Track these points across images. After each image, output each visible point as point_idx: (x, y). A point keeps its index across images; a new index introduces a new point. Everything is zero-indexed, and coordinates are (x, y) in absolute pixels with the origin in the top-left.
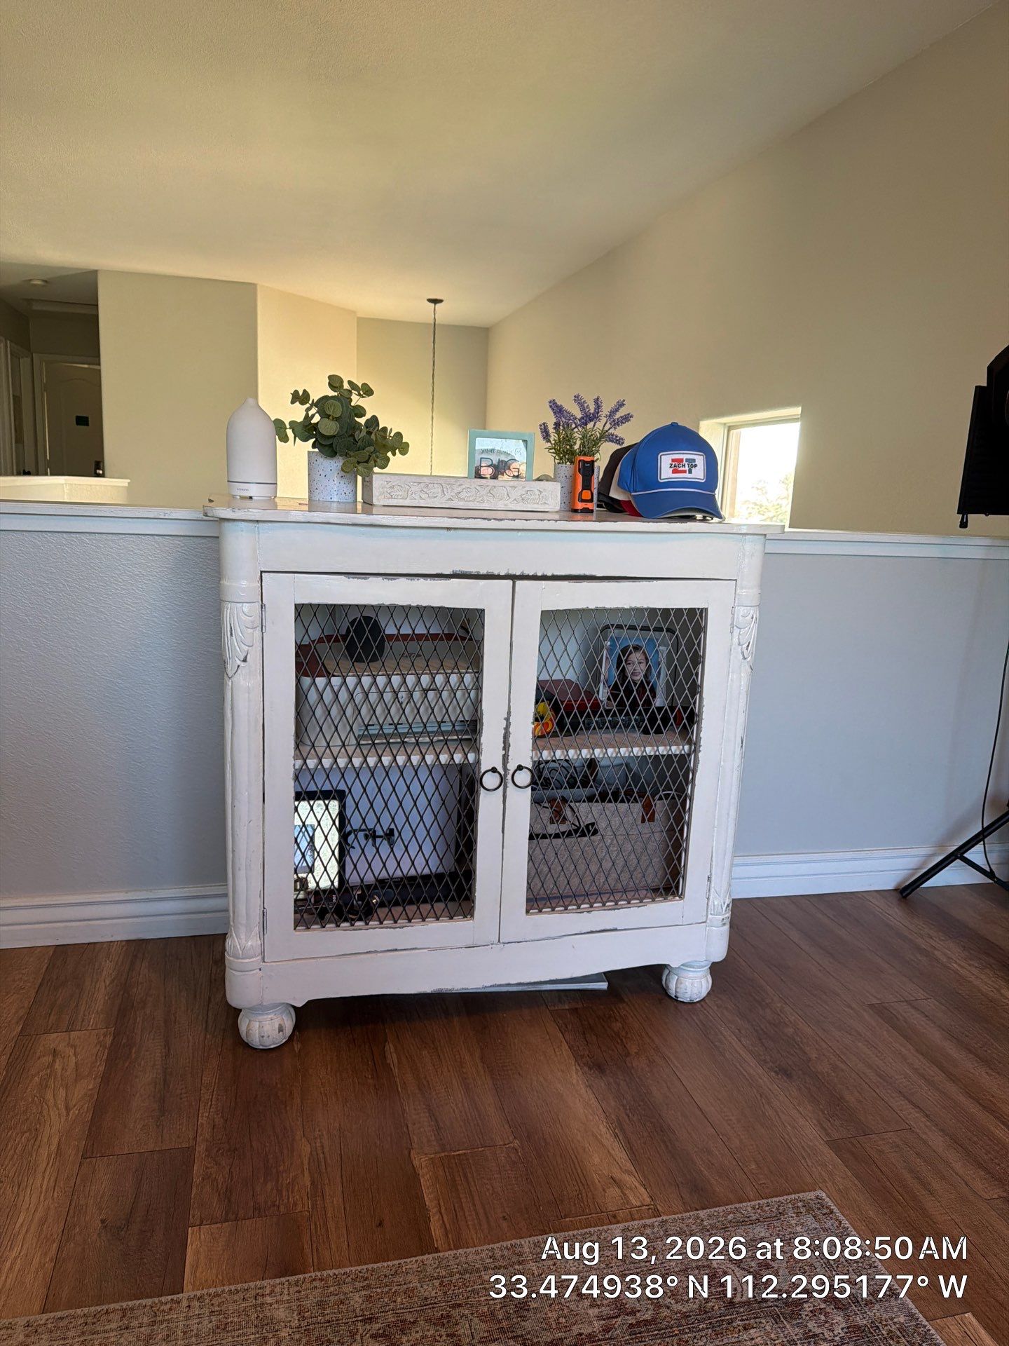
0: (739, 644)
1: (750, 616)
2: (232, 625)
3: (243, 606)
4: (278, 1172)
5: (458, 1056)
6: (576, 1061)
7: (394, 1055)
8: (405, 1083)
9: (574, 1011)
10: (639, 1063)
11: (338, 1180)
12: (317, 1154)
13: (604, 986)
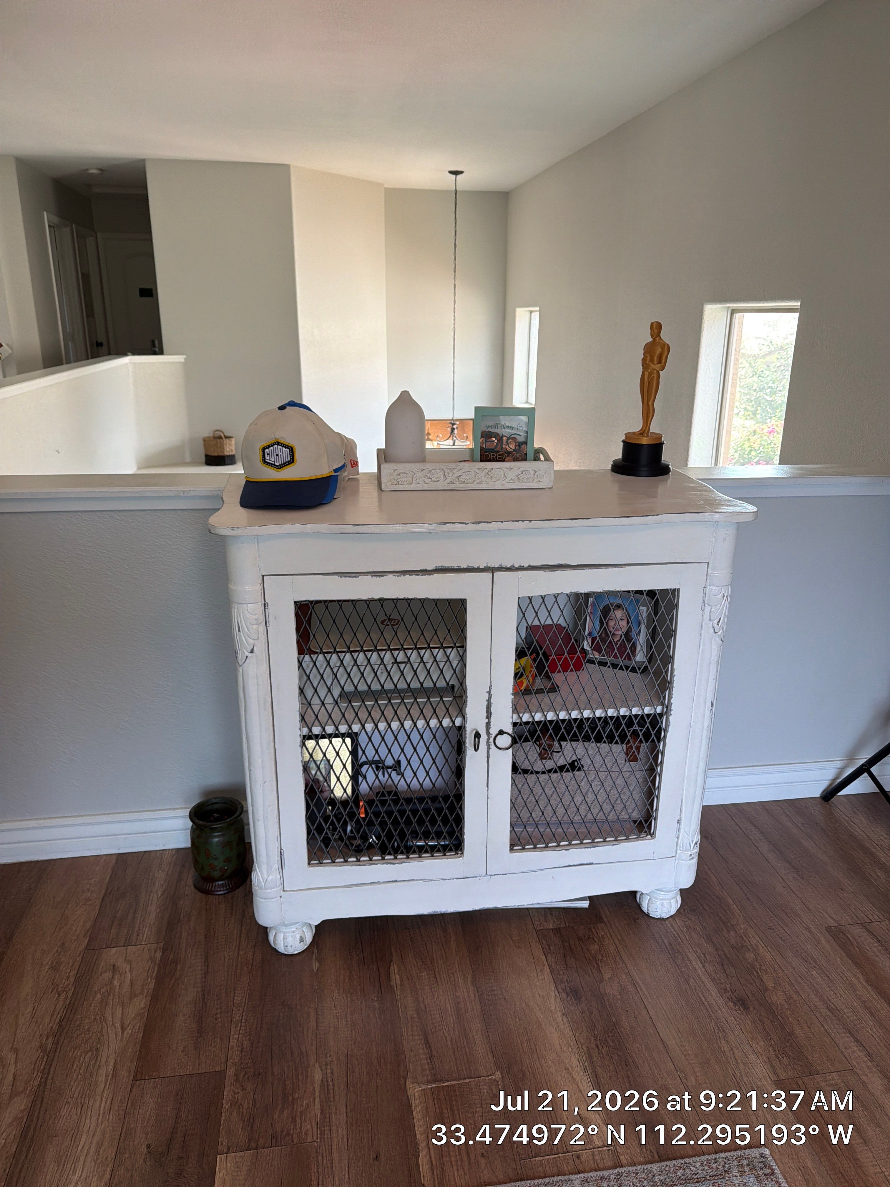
0: (710, 620)
1: (721, 595)
2: (239, 623)
3: (247, 607)
4: (293, 1099)
5: (452, 979)
6: (556, 986)
7: (398, 977)
8: (405, 1007)
9: (557, 931)
10: (611, 989)
11: (343, 1110)
12: (327, 1081)
13: (586, 904)
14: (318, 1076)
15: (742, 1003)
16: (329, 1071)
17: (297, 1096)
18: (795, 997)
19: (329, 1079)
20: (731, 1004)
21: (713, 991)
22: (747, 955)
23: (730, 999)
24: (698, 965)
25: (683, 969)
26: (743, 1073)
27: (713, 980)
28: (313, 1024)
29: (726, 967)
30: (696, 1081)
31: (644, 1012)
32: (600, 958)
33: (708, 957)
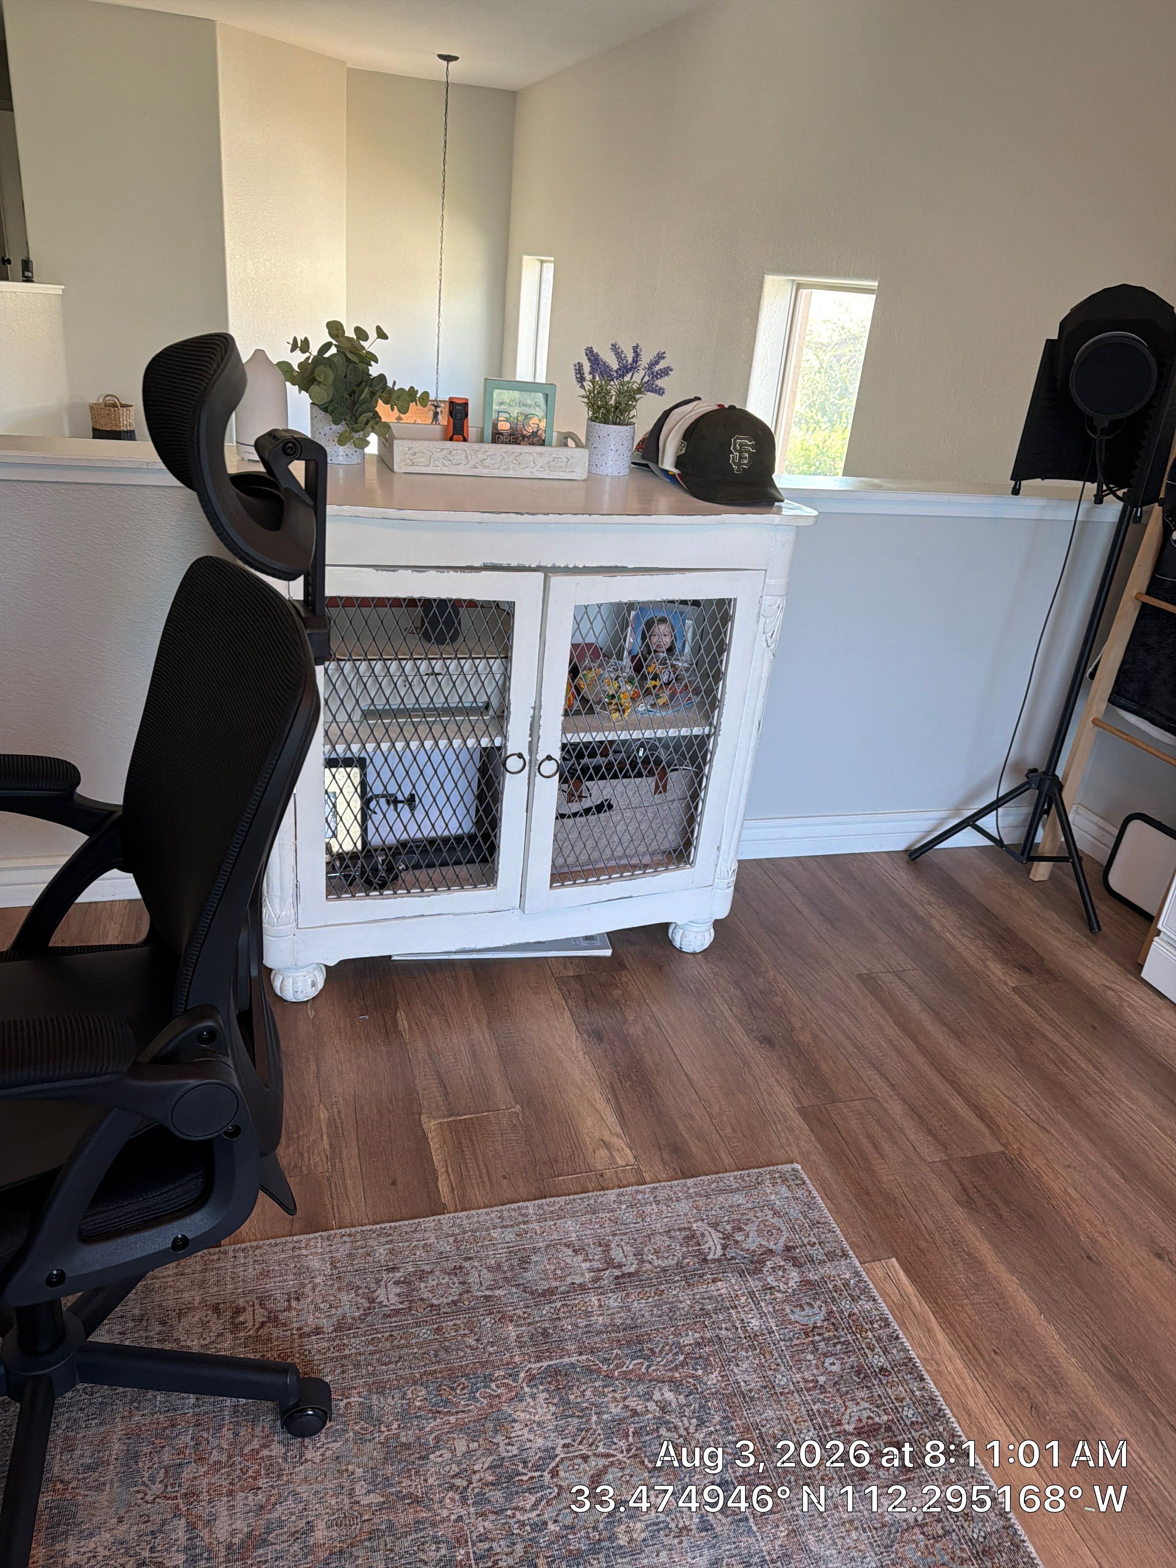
0: (764, 633)
1: (777, 605)
4: (298, 1137)
5: (466, 1023)
6: (577, 1028)
7: (405, 1022)
8: (416, 1050)
9: (578, 978)
10: (635, 1030)
11: (354, 1143)
12: (334, 1119)
13: (608, 953)
14: (323, 1115)
15: (768, 1041)
16: (335, 1110)
17: (301, 1133)
18: (822, 1035)
19: (336, 1118)
20: (757, 1043)
21: (739, 1030)
22: (776, 999)
23: (756, 1038)
24: (725, 1008)
25: (709, 1012)
26: (767, 1103)
27: (740, 1021)
28: (313, 1067)
29: (754, 1010)
30: (721, 1109)
31: (668, 1050)
32: (623, 1002)
33: (735, 1000)
